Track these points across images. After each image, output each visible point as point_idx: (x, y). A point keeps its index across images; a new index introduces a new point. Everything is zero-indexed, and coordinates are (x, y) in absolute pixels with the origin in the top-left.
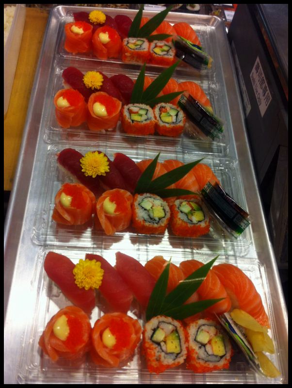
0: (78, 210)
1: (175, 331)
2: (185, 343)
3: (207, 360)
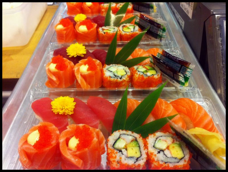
0: (61, 72)
1: (136, 140)
3: (166, 162)
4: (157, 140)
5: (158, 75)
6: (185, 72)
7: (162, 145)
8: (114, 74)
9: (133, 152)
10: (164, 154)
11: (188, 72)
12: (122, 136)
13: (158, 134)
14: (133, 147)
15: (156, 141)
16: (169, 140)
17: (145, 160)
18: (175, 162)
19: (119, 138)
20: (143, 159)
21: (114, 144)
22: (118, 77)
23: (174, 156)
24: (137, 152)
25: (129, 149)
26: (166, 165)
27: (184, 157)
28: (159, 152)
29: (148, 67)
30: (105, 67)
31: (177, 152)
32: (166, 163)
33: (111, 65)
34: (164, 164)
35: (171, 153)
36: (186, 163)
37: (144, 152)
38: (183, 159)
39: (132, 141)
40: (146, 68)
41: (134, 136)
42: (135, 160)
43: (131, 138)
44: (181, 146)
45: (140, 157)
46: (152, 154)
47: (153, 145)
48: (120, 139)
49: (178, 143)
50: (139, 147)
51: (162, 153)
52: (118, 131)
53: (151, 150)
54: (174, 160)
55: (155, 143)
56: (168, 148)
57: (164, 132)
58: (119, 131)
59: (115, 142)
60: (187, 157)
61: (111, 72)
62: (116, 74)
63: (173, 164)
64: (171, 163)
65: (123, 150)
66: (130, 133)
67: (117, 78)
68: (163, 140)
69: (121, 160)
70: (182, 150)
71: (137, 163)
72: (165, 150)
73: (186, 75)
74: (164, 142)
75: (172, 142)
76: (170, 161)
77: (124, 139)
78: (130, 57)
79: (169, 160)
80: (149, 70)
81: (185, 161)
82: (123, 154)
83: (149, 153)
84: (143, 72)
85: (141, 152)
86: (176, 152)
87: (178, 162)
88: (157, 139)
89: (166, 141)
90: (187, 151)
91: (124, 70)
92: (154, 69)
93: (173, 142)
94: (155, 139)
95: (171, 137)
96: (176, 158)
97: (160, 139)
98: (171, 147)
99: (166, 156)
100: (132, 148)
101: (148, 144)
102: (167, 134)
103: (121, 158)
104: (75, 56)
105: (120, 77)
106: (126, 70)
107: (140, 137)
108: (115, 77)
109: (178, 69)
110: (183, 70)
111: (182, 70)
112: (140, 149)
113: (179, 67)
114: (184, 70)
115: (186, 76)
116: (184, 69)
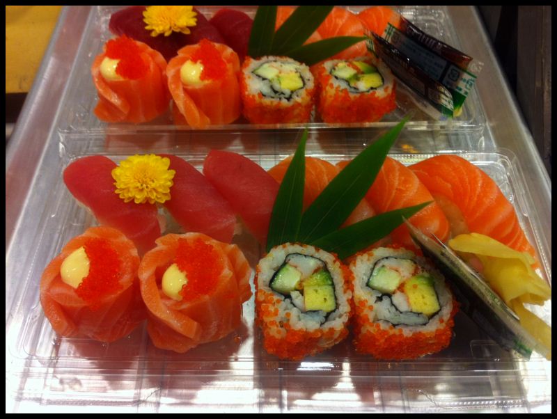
0: (133, 82)
1: (324, 269)
2: (345, 292)
3: (396, 323)
4: (377, 267)
5: (386, 90)
6: (456, 80)
7: (387, 280)
8: (272, 87)
9: (317, 298)
10: (392, 304)
11: (464, 80)
12: (293, 260)
13: (380, 252)
14: (319, 285)
15: (373, 270)
16: (406, 267)
17: (345, 319)
18: (416, 325)
19: (285, 263)
20: (340, 316)
21: (272, 280)
22: (282, 96)
23: (415, 308)
24: (327, 298)
25: (308, 292)
26: (396, 331)
27: (440, 310)
28: (380, 299)
29: (361, 66)
30: (247, 65)
31: (423, 297)
32: (394, 325)
33: (264, 59)
34: (391, 328)
35: (408, 300)
36: (442, 327)
37: (344, 299)
38: (437, 317)
39: (316, 271)
40: (355, 67)
41: (320, 260)
42: (321, 318)
43: (312, 263)
44: (433, 284)
45: (334, 311)
46: (363, 303)
47: (366, 279)
48: (287, 266)
49: (426, 275)
50: (333, 285)
51: (386, 301)
52: (281, 246)
53: (361, 293)
54: (414, 319)
55: (371, 275)
56: (401, 288)
57: (393, 248)
58: (284, 247)
59: (275, 275)
60: (447, 312)
61: (264, 79)
62: (277, 87)
63: (411, 328)
64: (406, 325)
65: (294, 294)
66: (310, 249)
67: (280, 99)
68: (391, 269)
69: (288, 320)
70: (434, 294)
71: (327, 326)
72: (394, 293)
73: (457, 87)
74: (394, 274)
75: (413, 272)
76: (407, 322)
77: (296, 267)
78: (316, 37)
79: (403, 319)
80: (363, 73)
81: (442, 321)
82: (295, 306)
83: (356, 300)
84: (347, 81)
85: (336, 298)
86: (421, 297)
87: (425, 324)
88: (375, 264)
89: (397, 271)
90: (447, 296)
91: (298, 74)
92: (375, 70)
93: (415, 274)
94: (371, 266)
95: (411, 260)
96: (419, 314)
97: (383, 266)
98: (408, 287)
99: (397, 309)
100: (316, 287)
101: (354, 278)
102: (402, 251)
103: (288, 315)
104: (167, 34)
105: (287, 96)
106: (303, 75)
107: (335, 262)
108: (273, 94)
109: (440, 71)
110: (451, 76)
111: (449, 76)
112: (334, 291)
113: (442, 67)
114: (454, 76)
115: (457, 90)
116: (455, 72)
